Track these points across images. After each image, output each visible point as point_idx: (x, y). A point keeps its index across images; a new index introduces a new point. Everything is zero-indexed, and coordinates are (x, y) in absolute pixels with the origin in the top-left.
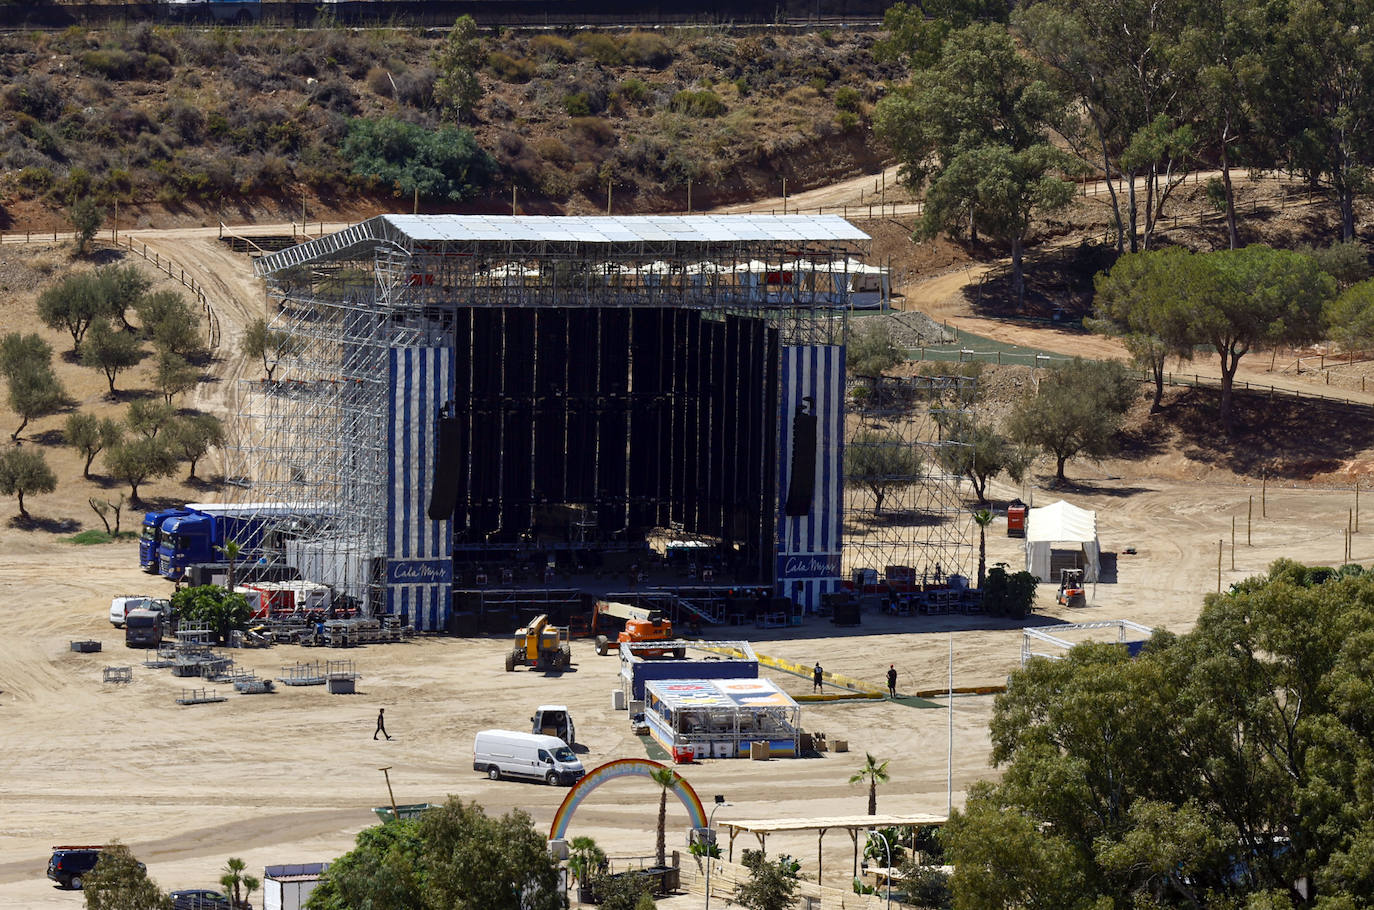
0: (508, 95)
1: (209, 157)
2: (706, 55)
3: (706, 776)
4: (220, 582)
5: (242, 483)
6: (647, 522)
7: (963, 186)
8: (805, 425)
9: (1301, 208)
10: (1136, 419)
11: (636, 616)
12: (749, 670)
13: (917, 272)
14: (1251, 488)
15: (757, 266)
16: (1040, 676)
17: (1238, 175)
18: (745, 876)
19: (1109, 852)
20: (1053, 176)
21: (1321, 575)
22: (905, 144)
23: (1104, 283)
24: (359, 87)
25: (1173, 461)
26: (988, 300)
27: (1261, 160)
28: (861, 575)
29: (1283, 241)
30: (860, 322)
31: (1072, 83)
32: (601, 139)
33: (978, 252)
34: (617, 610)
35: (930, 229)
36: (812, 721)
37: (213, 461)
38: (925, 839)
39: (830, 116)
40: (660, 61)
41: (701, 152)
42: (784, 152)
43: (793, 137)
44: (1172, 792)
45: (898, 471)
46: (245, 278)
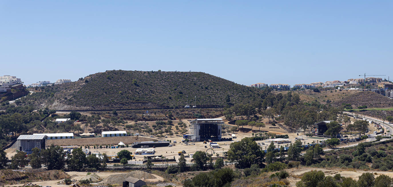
0: (203, 112)
1: (187, 116)
2: (214, 110)
3: (214, 149)
4: (188, 139)
5: (189, 133)
6: (211, 135)
7: (228, 117)
8: (219, 130)
9: (246, 118)
10: (237, 129)
11: (210, 140)
12: (216, 143)
13: (225, 122)
14: (244, 133)
15: (217, 121)
16: (232, 143)
17: (243, 116)
18: (216, 155)
19: (236, 153)
20: (233, 116)
21: (248, 138)
22: (225, 114)
23: (236, 122)
24: (195, 112)
25: (239, 132)
26: (229, 123)
27: (244, 115)
28: (223, 138)
29: (245, 120)
30: (222, 124)
31: (234, 111)
32: (208, 115)
33: (229, 120)
34: (209, 140)
35: (226, 119)
36: (220, 146)
37: (187, 132)
38: (226, 152)
39: (221, 113)
40: (211, 110)
41: (214, 115)
42: (218, 115)
43: (218, 114)
44: (240, 150)
45: (224, 132)
46: (189, 122)
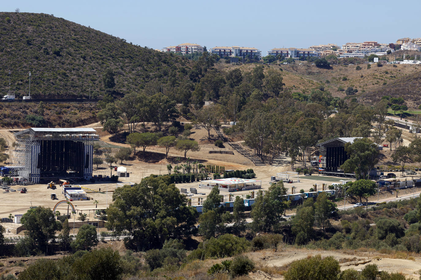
0: (48, 112)
1: (7, 120)
2: (74, 107)
3: (74, 203)
4: (9, 177)
5: (12, 163)
6: (66, 169)
7: (109, 124)
8: (88, 156)
9: (154, 127)
10: (132, 155)
11: (65, 181)
12: (80, 189)
13: (102, 136)
14: (147, 164)
15: (81, 135)
16: (119, 189)
17: (146, 123)
18: (79, 216)
19: (128, 213)
20: (121, 123)
21: (157, 176)
22: (101, 118)
23: (127, 137)
24: (28, 111)
25: (137, 161)
26: (112, 139)
27: (149, 121)
28: (95, 176)
29: (151, 132)
30: (95, 142)
31: (123, 111)
32: (60, 118)
33: (111, 133)
34: (62, 180)
35: (104, 130)
36: (88, 195)
37: (8, 161)
38: (104, 211)
39: (91, 115)
40: (68, 107)
41: (74, 120)
42: (85, 120)
43: (86, 118)
44: (137, 205)
45: (99, 162)
46: (12, 136)
